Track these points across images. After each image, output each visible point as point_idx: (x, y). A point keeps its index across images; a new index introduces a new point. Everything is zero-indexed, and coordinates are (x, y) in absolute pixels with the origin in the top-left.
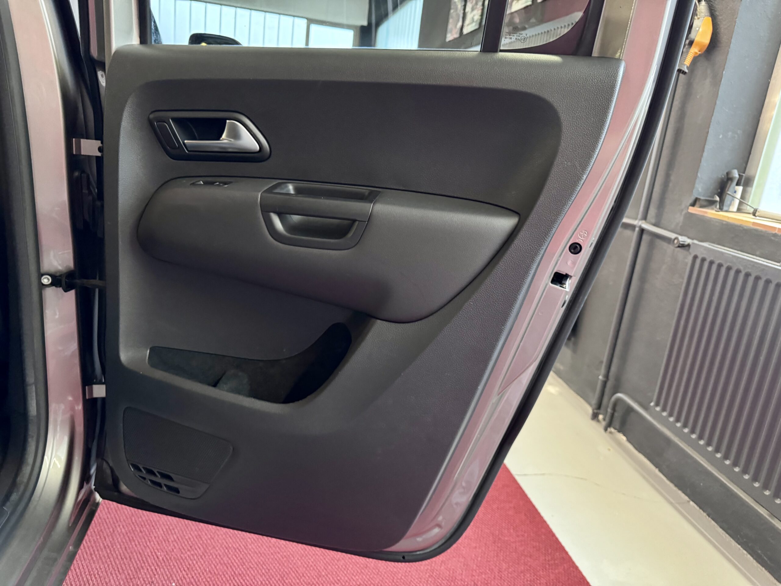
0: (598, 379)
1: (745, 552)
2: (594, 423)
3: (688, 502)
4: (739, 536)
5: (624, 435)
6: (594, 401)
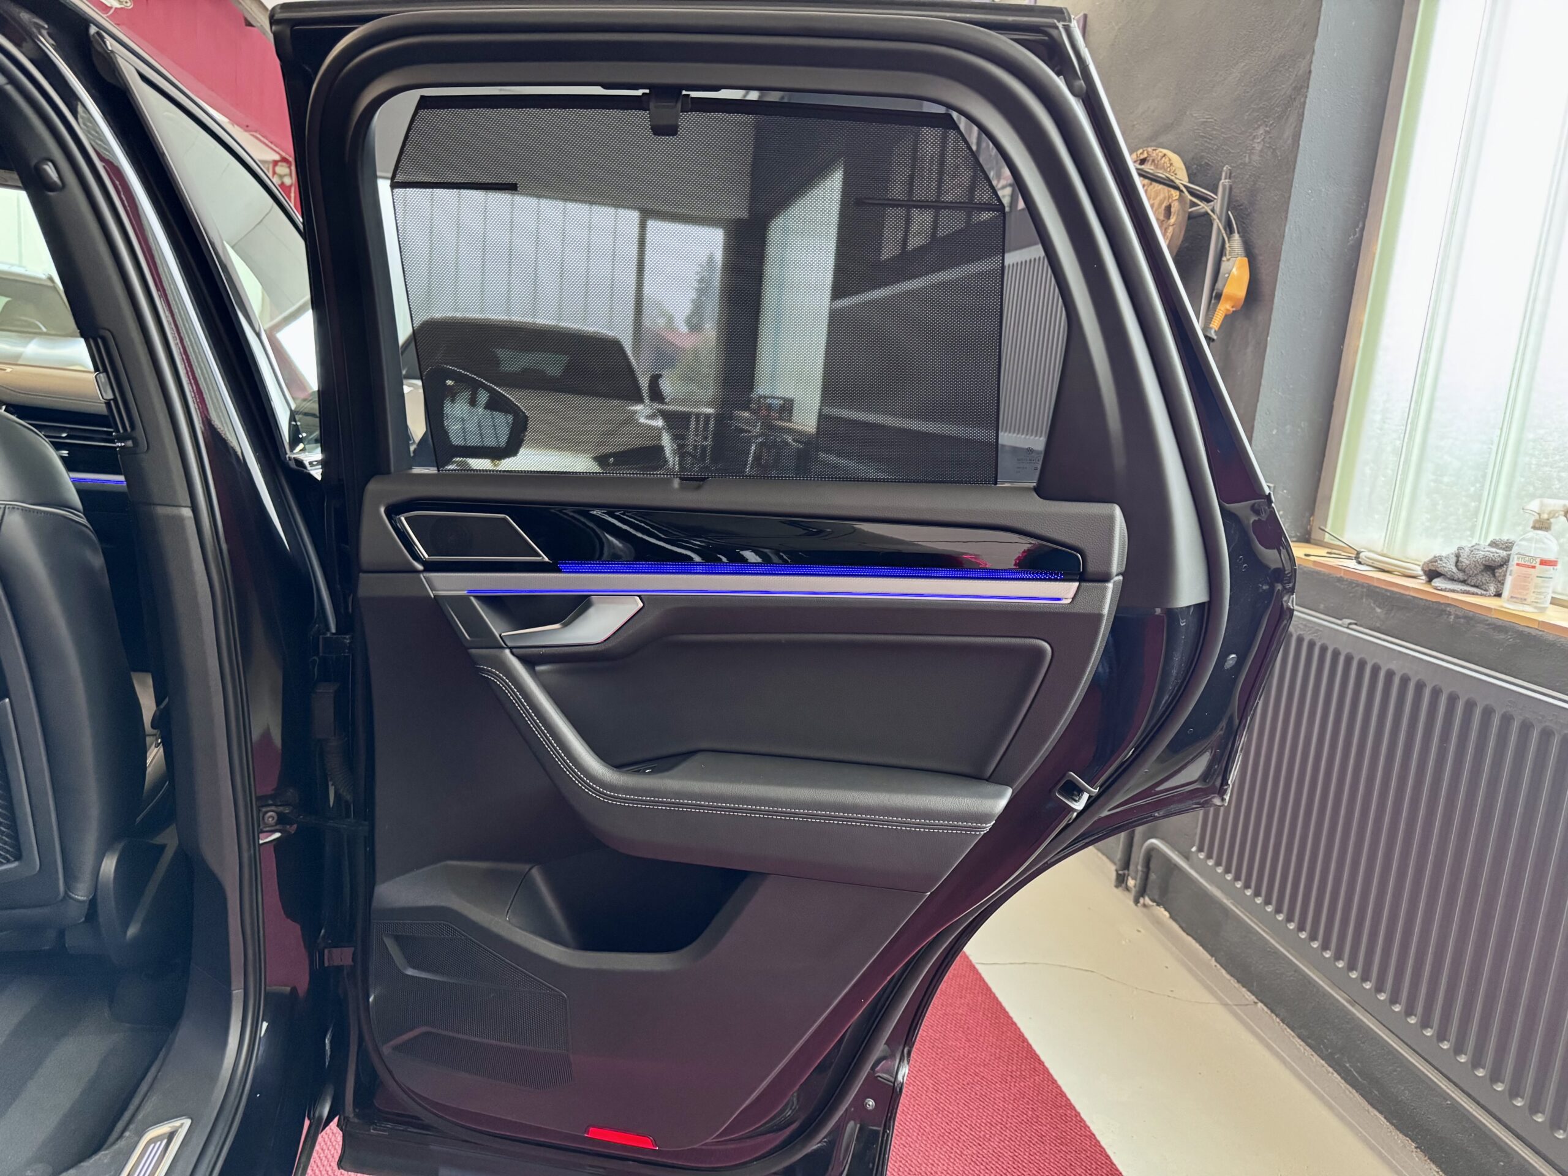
2: (1119, 892)
3: (1256, 1004)
4: (1322, 1046)
5: (1166, 910)
6: (1120, 856)
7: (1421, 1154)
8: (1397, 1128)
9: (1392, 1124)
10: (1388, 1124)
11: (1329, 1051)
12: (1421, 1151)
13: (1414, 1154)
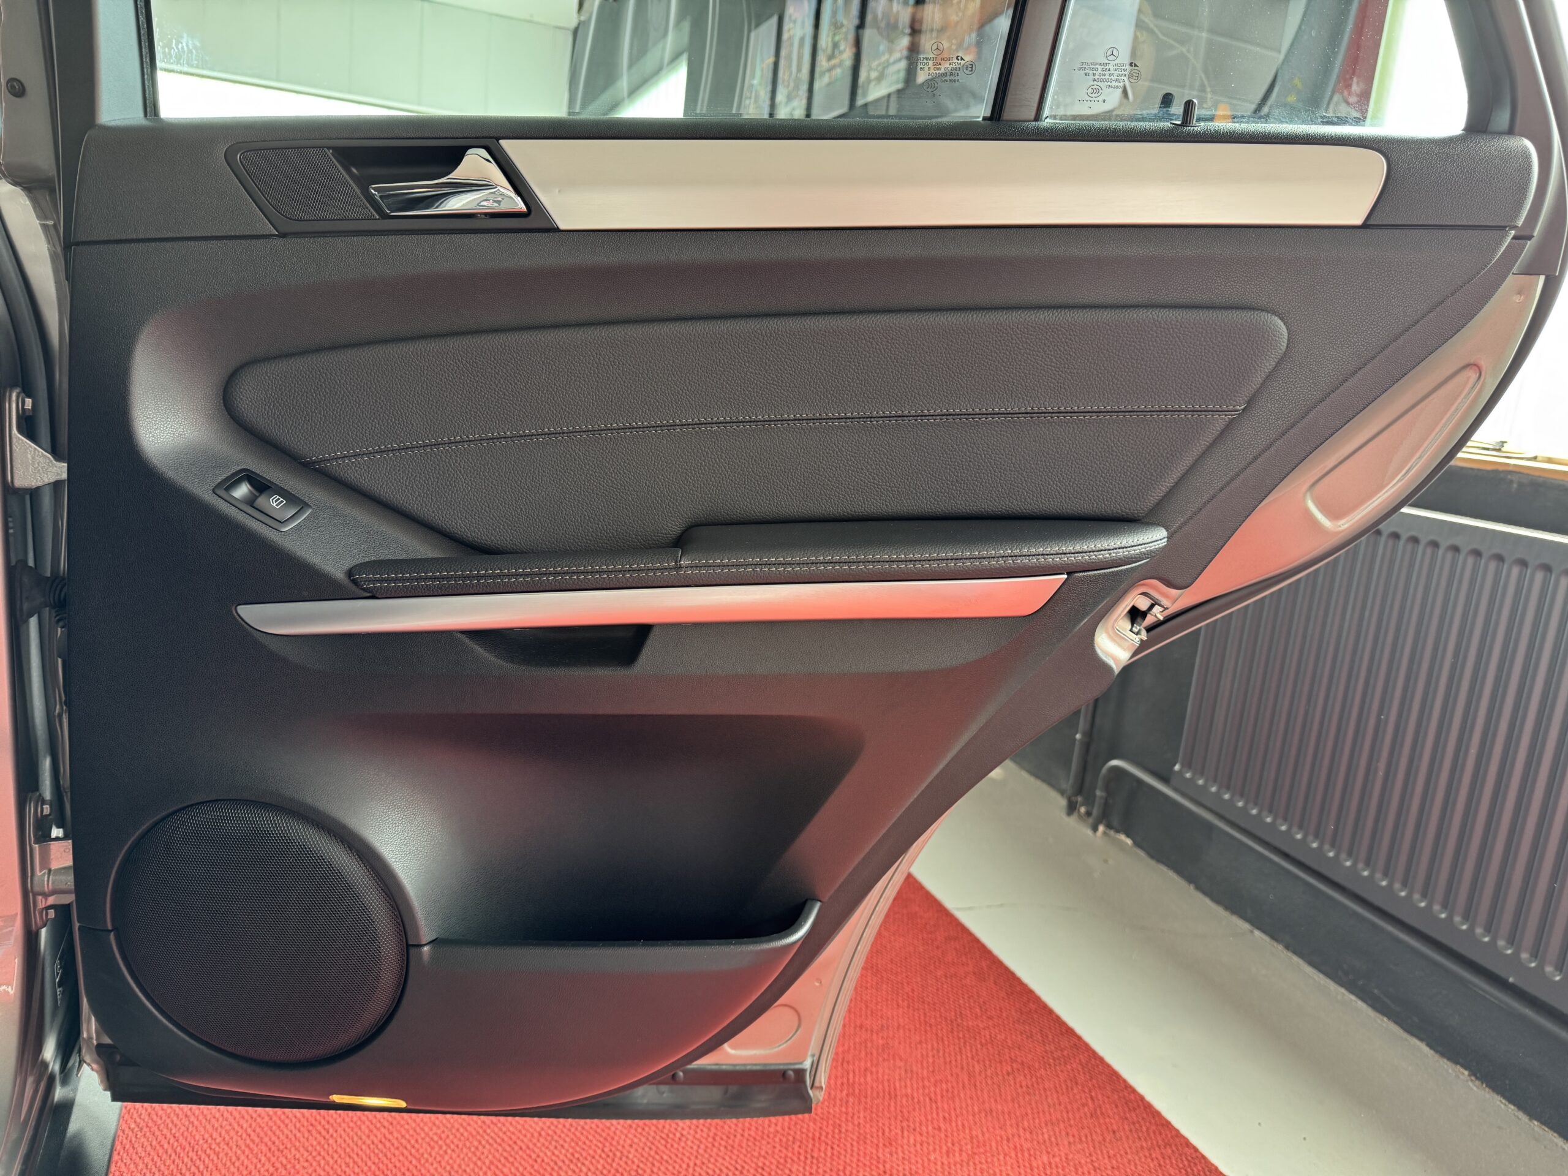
0: (1075, 740)
1: (1353, 997)
2: (1072, 821)
3: (1252, 932)
4: (1340, 973)
5: (1128, 836)
6: (1068, 785)
7: (1478, 1083)
8: (1443, 1054)
9: (1436, 1051)
10: (1432, 1052)
11: (1351, 977)
12: (1477, 1078)
13: (1470, 1084)
